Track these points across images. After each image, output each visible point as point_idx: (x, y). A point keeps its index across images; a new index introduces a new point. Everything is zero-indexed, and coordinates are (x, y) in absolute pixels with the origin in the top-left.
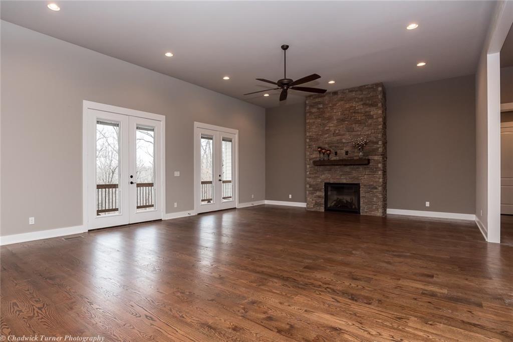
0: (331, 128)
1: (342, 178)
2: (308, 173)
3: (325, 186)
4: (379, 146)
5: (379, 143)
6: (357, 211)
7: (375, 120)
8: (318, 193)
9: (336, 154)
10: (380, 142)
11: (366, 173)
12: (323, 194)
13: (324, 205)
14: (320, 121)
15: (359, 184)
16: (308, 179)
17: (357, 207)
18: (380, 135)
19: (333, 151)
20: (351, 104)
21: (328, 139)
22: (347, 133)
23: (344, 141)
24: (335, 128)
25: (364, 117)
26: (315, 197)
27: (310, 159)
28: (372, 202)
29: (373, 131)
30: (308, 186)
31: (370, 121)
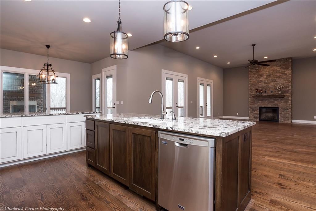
0: (263, 80)
1: (269, 104)
2: (250, 102)
3: (259, 108)
4: (289, 89)
6: (277, 121)
7: (287, 76)
8: (255, 112)
9: (266, 92)
11: (283, 102)
12: (258, 113)
13: (258, 118)
14: (256, 76)
15: (278, 107)
16: (250, 105)
17: (277, 119)
18: (290, 84)
19: (264, 91)
20: (274, 68)
21: (261, 85)
22: (272, 82)
23: (270, 86)
24: (265, 80)
25: (281, 74)
26: (254, 114)
27: (251, 95)
28: (286, 116)
29: (286, 81)
30: (250, 108)
31: (285, 76)
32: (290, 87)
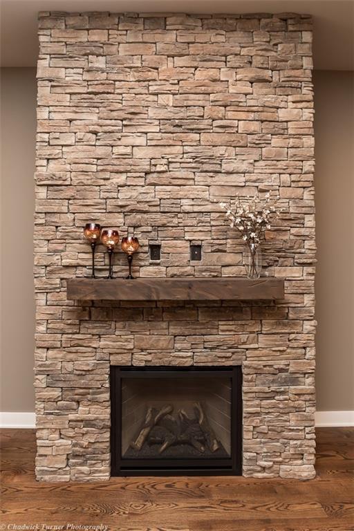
0: (138, 153)
1: (177, 345)
2: (42, 328)
3: (111, 376)
4: (303, 231)
5: (308, 224)
6: (230, 464)
7: (292, 142)
8: (83, 412)
9: (155, 250)
10: (308, 218)
11: (265, 329)
12: (103, 413)
13: (108, 456)
14: (94, 118)
15: (239, 367)
16: (42, 353)
17: (228, 450)
18: (308, 196)
19: (144, 241)
20: (212, 73)
21: (124, 194)
22: (199, 178)
23: (186, 205)
24: (151, 152)
25: (255, 126)
26: (74, 423)
27: (50, 270)
28: (284, 428)
29: (285, 178)
30: (41, 380)
31: (276, 141)
32: (310, 221)
